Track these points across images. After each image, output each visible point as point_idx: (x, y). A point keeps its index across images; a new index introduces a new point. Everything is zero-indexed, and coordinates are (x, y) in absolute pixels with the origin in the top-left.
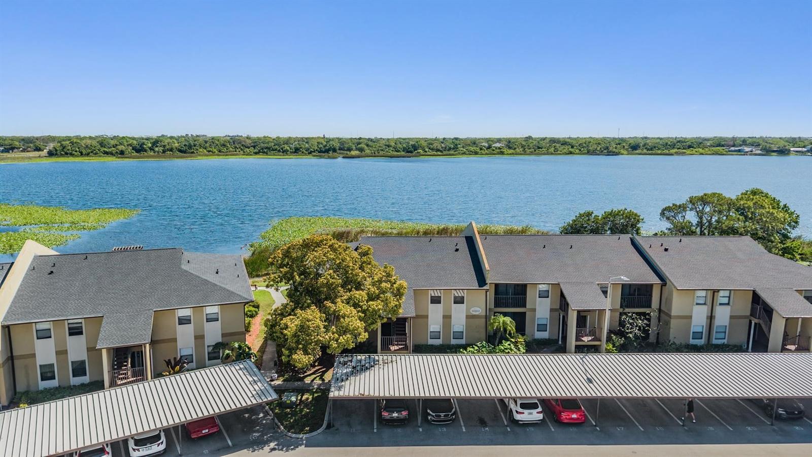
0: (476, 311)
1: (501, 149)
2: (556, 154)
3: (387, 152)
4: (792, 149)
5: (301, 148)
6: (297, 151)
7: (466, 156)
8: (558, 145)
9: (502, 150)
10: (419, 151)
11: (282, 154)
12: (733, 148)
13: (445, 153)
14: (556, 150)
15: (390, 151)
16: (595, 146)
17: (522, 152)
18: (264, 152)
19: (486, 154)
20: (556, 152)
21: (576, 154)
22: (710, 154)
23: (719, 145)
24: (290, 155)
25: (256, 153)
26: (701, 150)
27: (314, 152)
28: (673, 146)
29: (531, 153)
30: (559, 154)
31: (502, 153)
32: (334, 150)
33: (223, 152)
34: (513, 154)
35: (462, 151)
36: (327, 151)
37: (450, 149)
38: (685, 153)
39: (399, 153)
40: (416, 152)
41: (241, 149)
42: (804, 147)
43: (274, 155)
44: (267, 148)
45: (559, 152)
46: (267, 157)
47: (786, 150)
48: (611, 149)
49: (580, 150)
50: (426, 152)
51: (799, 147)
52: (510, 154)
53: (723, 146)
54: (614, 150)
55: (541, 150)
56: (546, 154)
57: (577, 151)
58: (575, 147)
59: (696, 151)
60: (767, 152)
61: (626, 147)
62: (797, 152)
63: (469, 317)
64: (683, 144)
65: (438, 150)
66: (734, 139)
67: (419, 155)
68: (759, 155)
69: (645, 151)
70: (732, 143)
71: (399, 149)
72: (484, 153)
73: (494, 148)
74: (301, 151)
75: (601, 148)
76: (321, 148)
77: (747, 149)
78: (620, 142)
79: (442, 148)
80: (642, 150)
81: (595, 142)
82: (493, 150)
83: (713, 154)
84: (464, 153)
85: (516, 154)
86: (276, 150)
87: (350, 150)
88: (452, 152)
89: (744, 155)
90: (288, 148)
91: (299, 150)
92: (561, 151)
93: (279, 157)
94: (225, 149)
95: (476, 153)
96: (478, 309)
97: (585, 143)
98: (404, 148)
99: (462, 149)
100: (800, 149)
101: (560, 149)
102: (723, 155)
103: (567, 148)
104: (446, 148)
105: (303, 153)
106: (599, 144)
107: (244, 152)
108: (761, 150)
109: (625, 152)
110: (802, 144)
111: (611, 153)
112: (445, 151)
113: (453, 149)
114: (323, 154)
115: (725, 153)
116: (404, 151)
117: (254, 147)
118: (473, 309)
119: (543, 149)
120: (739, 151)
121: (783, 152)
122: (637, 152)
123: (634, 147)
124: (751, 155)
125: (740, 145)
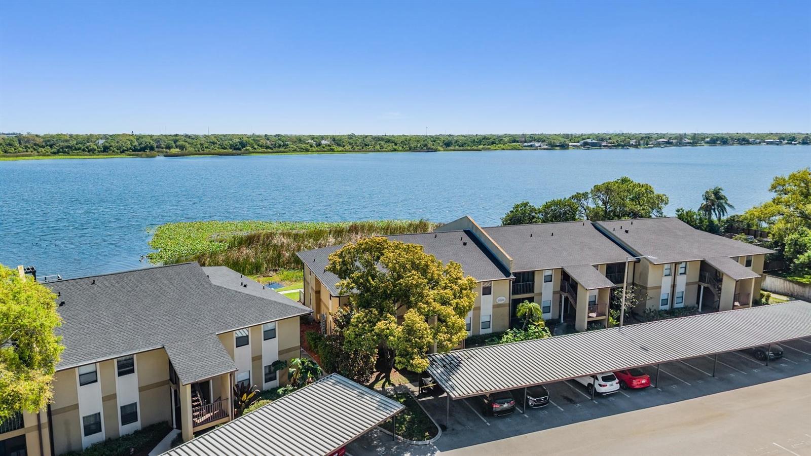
0: (502, 300)
1: (330, 146)
2: (382, 151)
3: (213, 149)
4: (570, 144)
5: (111, 146)
6: (106, 150)
7: (297, 153)
8: (382, 142)
9: (332, 147)
10: (247, 148)
11: (88, 154)
12: (526, 144)
13: (275, 150)
14: (382, 147)
15: (216, 148)
16: (415, 144)
17: (351, 150)
18: (64, 152)
19: (317, 151)
20: (381, 150)
21: (400, 151)
22: (510, 150)
23: (514, 141)
24: (98, 155)
25: (54, 153)
26: (502, 145)
27: (127, 151)
28: (480, 142)
29: (359, 151)
30: (385, 151)
31: (332, 150)
32: (152, 148)
33: (10, 153)
34: (342, 151)
35: (292, 148)
36: (143, 149)
37: (280, 146)
38: (490, 148)
39: (226, 151)
40: (244, 149)
41: (34, 149)
42: (578, 142)
43: (78, 155)
44: (67, 147)
45: (384, 149)
46: (69, 157)
47: (566, 144)
48: (429, 146)
49: (403, 147)
50: (255, 149)
51: (575, 142)
52: (340, 151)
53: (518, 142)
54: (432, 147)
55: (368, 147)
56: (373, 151)
57: (401, 148)
58: (398, 145)
59: (499, 147)
60: (552, 146)
61: (441, 144)
62: (574, 146)
63: (495, 306)
64: (487, 141)
65: (267, 147)
66: (524, 136)
67: (248, 153)
68: (547, 149)
69: (457, 147)
70: (523, 139)
71: (226, 146)
72: (315, 150)
73: (324, 146)
74: (111, 150)
75: (421, 145)
76: (136, 146)
77: (537, 144)
78: (435, 139)
79: (272, 145)
80: (455, 146)
81: (414, 140)
82: (324, 148)
83: (512, 149)
84: (295, 151)
85: (346, 151)
86: (79, 149)
87: (168, 147)
88: (282, 149)
89: (536, 149)
90: (95, 147)
91: (109, 148)
92: (386, 148)
93: (86, 157)
94: (13, 149)
95: (307, 150)
96: (504, 298)
97: (406, 141)
98: (231, 145)
99: (292, 146)
100: (575, 144)
101: (385, 146)
102: (520, 149)
103: (391, 146)
104: (275, 145)
105: (113, 151)
106: (418, 141)
107: (38, 152)
108: (547, 145)
109: (441, 149)
110: (577, 140)
111: (430, 150)
112: (275, 148)
113: (283, 146)
114: (140, 153)
115: (521, 148)
116: (231, 148)
117: (51, 146)
118: (499, 298)
119: (370, 147)
120: (531, 146)
121: (564, 146)
122: (451, 148)
123: (449, 143)
124: (541, 149)
125: (531, 142)
